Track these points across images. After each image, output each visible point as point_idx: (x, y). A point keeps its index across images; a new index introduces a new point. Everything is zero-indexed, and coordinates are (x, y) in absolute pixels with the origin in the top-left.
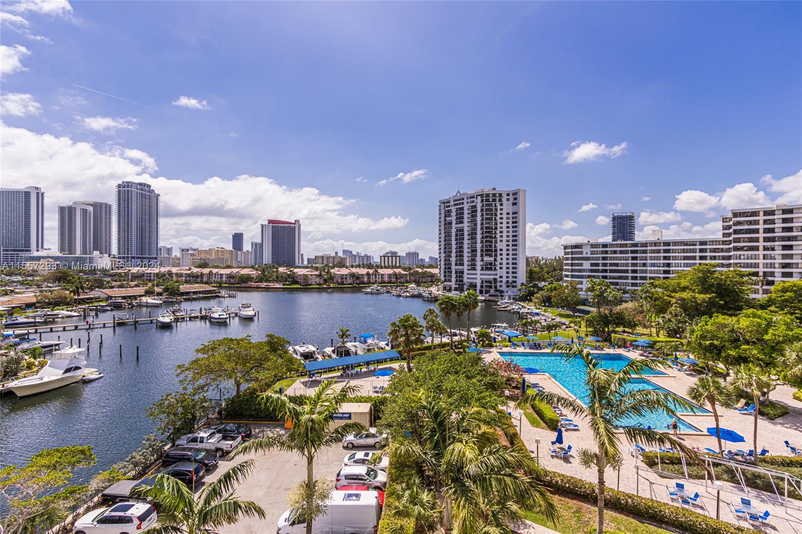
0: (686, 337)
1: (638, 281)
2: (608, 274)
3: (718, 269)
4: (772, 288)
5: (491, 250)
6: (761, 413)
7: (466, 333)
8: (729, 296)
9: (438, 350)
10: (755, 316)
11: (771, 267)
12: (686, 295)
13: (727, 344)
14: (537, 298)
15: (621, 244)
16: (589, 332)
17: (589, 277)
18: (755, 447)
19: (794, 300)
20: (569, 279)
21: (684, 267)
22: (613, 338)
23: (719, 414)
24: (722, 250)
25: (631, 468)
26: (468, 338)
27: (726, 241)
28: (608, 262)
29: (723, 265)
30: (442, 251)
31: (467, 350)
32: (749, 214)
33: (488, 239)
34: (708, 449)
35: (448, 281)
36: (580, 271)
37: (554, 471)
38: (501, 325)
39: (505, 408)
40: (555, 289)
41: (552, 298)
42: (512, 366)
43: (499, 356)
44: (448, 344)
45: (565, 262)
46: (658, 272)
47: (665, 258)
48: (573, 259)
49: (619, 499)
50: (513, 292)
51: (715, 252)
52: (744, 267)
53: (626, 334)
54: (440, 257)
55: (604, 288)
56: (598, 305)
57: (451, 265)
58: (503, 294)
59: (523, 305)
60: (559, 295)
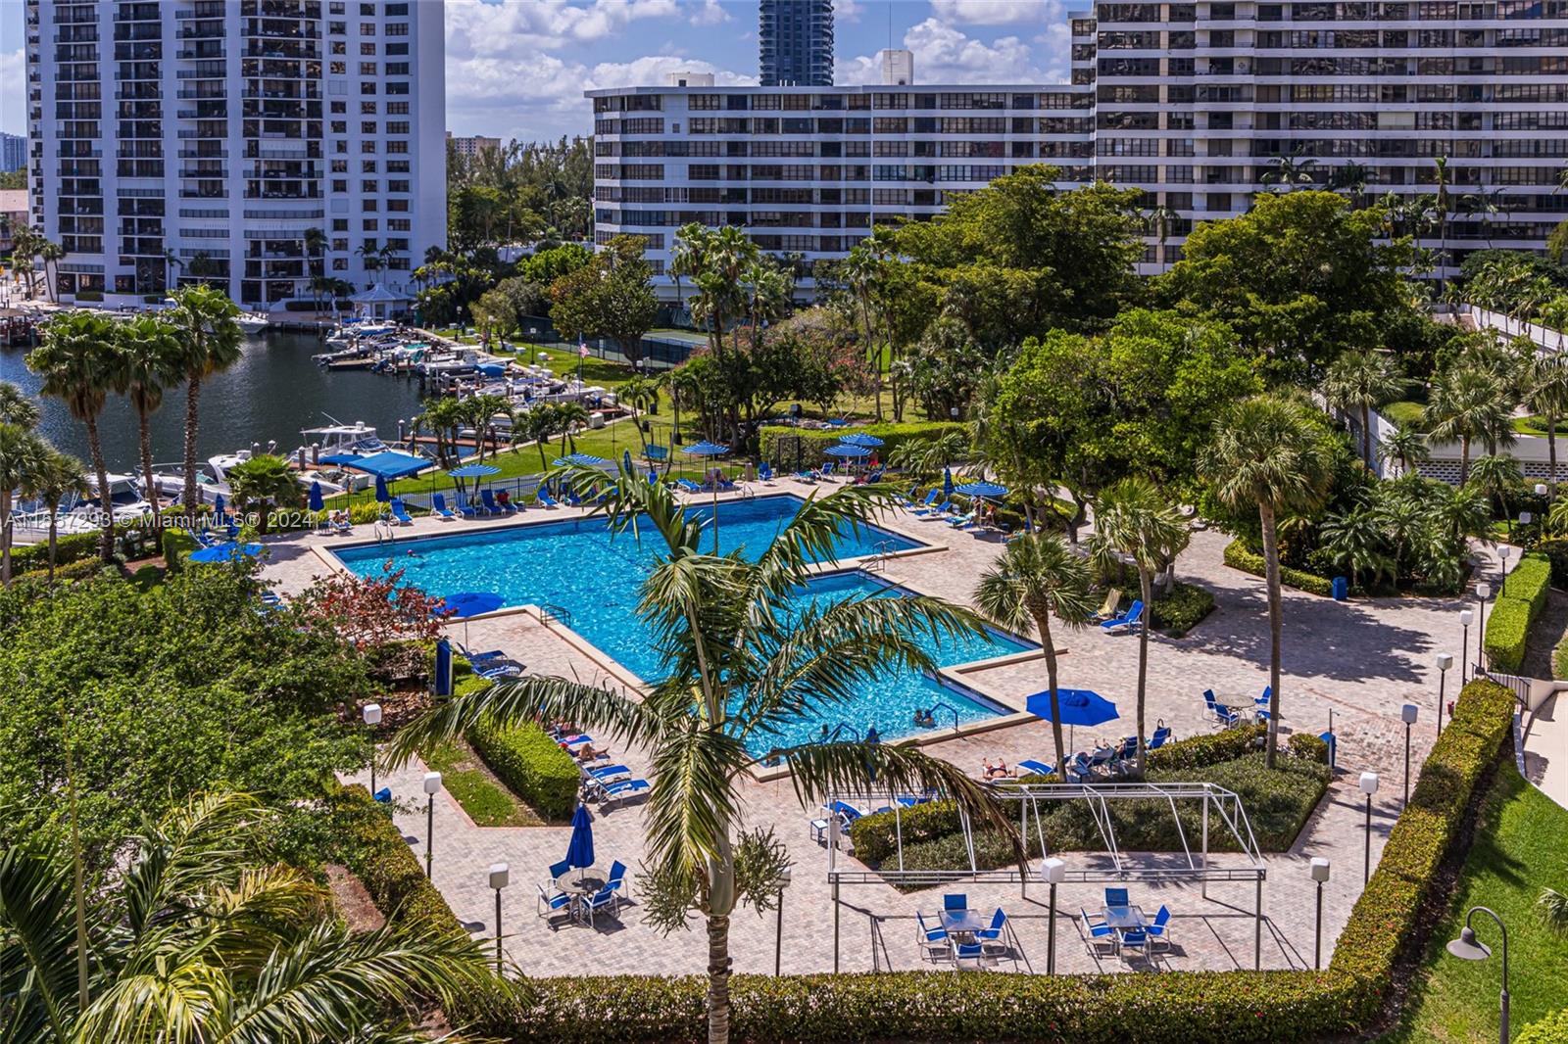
0: (975, 415)
1: (842, 232)
2: (748, 208)
3: (1060, 185)
4: (1185, 243)
5: (292, 109)
6: (1157, 623)
7: (181, 481)
8: (1086, 273)
9: (34, 576)
10: (1147, 329)
11: (1184, 180)
12: (975, 273)
13: (1080, 424)
14: (492, 309)
15: (788, 97)
16: (685, 425)
17: (686, 217)
18: (1141, 728)
19: (1231, 276)
20: (616, 228)
21: (972, 179)
22: (763, 439)
23: (1057, 647)
24: (1071, 126)
25: (817, 886)
26: (190, 503)
27: (1080, 96)
28: (748, 161)
29: (1071, 174)
30: (49, 104)
31: (186, 557)
32: (1136, 13)
33: (279, 57)
34: (1029, 764)
35: (81, 250)
36: (654, 195)
37: (561, 974)
38: (340, 430)
39: (363, 777)
40: (564, 268)
41: (550, 306)
42: (392, 597)
43: (337, 564)
44: (88, 544)
45: (598, 160)
46: (899, 197)
47: (921, 149)
48: (627, 149)
49: (781, 1004)
50: (393, 287)
51: (1053, 130)
52: (1122, 181)
53: (804, 422)
54: (34, 135)
55: (733, 260)
56: (716, 324)
57: (98, 173)
58: (350, 298)
59: (435, 337)
60: (578, 293)
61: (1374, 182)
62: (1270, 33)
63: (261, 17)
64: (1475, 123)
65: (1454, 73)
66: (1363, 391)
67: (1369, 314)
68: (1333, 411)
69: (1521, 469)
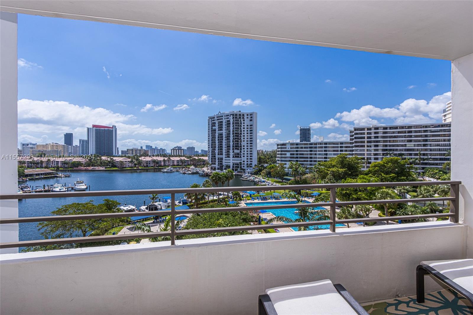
1: (313, 163)
2: (299, 159)
3: (348, 156)
4: (370, 165)
5: (238, 146)
6: (366, 224)
8: (353, 170)
10: (364, 178)
11: (370, 155)
12: (334, 169)
13: (352, 192)
14: (263, 173)
15: (305, 144)
17: (290, 161)
19: (379, 171)
20: (280, 162)
21: (333, 155)
22: (302, 192)
24: (349, 147)
27: (351, 142)
28: (299, 153)
29: (350, 154)
30: (210, 146)
32: (361, 130)
33: (237, 140)
35: (214, 164)
36: (285, 158)
40: (273, 168)
41: (271, 173)
43: (245, 205)
45: (277, 153)
46: (322, 158)
47: (325, 151)
48: (281, 151)
50: (250, 170)
51: (347, 148)
52: (359, 155)
54: (209, 150)
55: (297, 167)
56: (295, 176)
57: (216, 155)
58: (245, 171)
59: (256, 177)
60: (275, 171)
61: (406, 156)
62: (385, 132)
63: (235, 135)
64: (426, 146)
65: (422, 137)
66: (404, 190)
67: (405, 178)
68: (398, 193)
69: (437, 205)
